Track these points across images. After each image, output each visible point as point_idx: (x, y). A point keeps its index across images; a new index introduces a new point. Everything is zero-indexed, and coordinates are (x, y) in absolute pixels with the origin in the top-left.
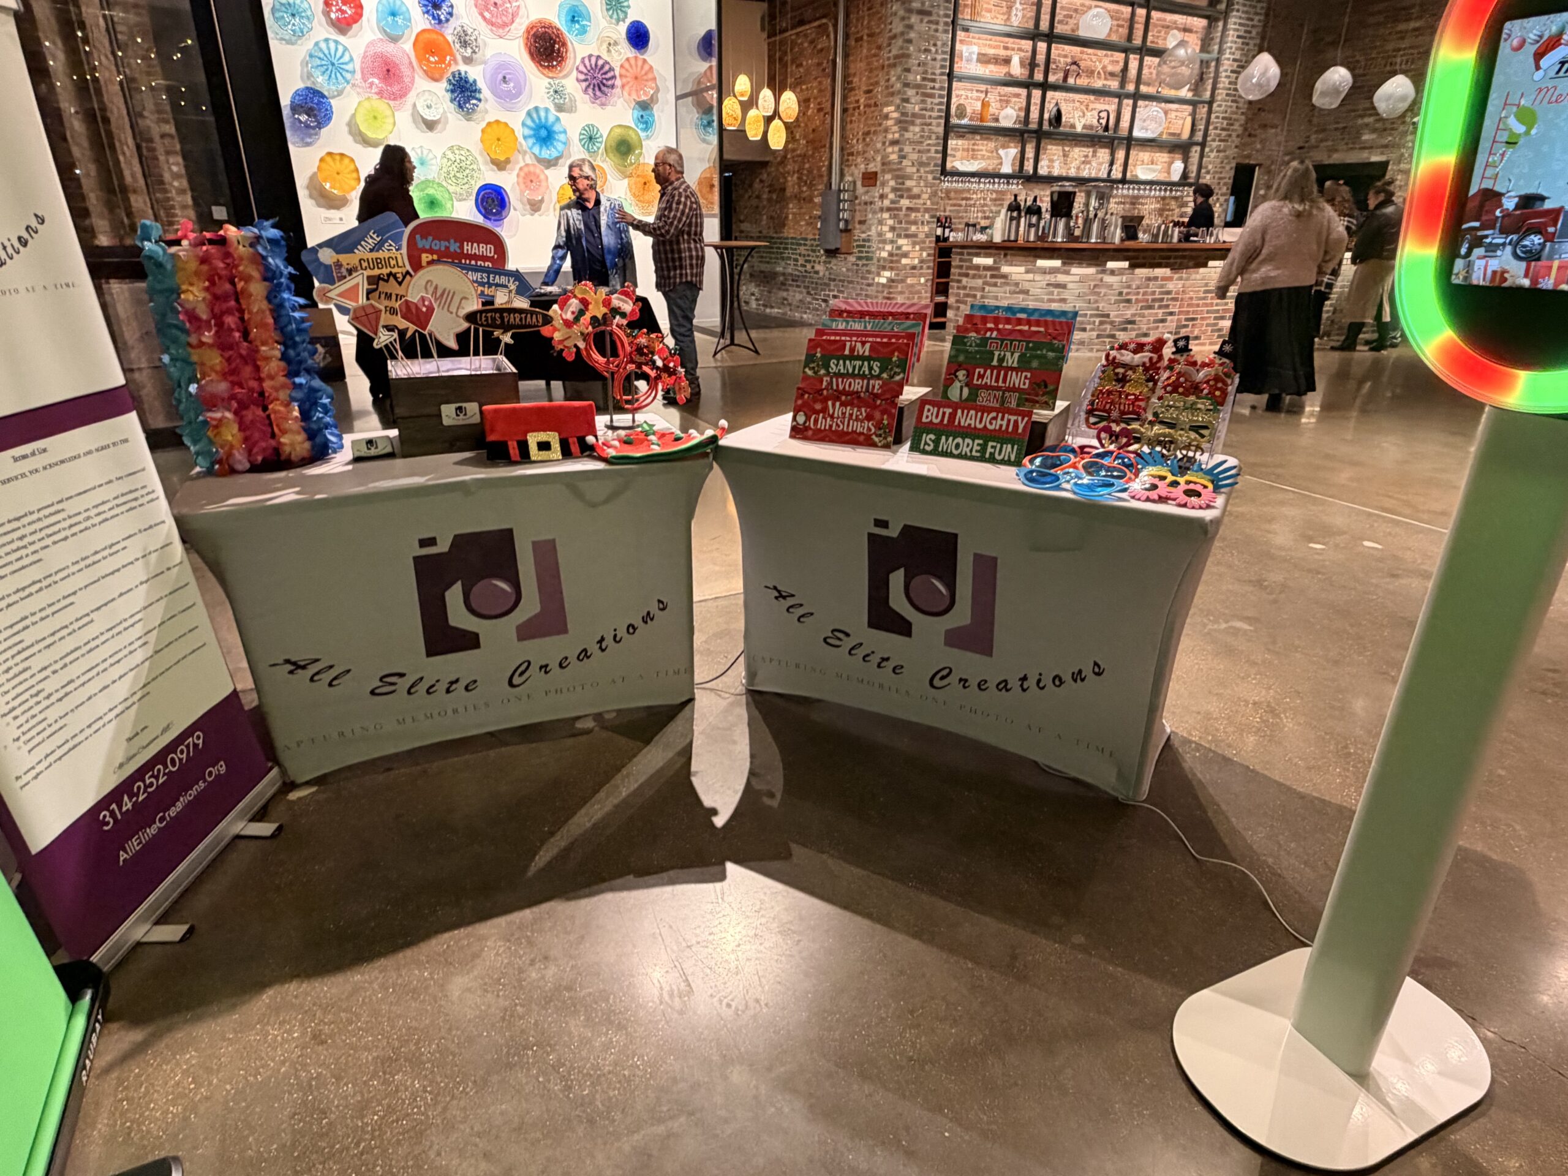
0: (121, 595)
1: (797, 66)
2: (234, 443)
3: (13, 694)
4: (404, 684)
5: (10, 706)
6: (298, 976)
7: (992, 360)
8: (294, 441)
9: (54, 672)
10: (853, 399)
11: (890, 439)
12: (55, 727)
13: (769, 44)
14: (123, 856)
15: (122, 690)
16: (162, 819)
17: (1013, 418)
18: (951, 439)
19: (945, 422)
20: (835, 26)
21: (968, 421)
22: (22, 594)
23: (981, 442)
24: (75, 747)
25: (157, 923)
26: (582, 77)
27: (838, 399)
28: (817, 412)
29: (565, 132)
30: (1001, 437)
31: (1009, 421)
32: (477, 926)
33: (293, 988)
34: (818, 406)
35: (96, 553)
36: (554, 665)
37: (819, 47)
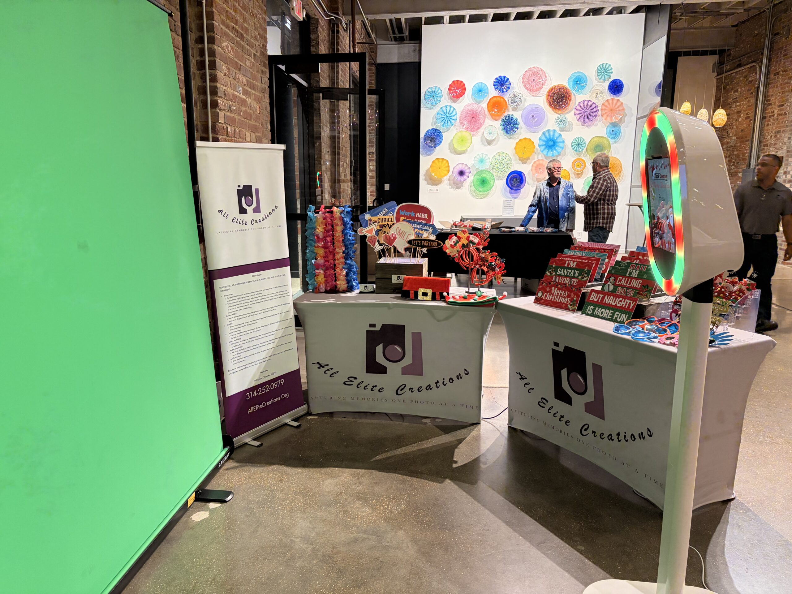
0: (271, 324)
1: (735, 92)
2: (322, 282)
3: (234, 345)
4: (356, 382)
5: (233, 348)
6: (284, 465)
7: (626, 273)
8: (342, 283)
9: (246, 342)
10: (563, 287)
11: (576, 307)
12: (242, 360)
13: (717, 79)
14: (249, 411)
15: (263, 355)
16: (264, 405)
17: (629, 301)
18: (600, 309)
19: (599, 301)
20: (761, 67)
21: (609, 301)
22: (244, 316)
23: (613, 312)
24: (246, 368)
25: (254, 440)
26: (578, 112)
27: (557, 286)
28: (547, 292)
29: (564, 142)
30: (622, 310)
31: (627, 302)
32: (344, 469)
33: (281, 467)
34: (548, 289)
35: (267, 309)
36: (415, 389)
37: (750, 79)
